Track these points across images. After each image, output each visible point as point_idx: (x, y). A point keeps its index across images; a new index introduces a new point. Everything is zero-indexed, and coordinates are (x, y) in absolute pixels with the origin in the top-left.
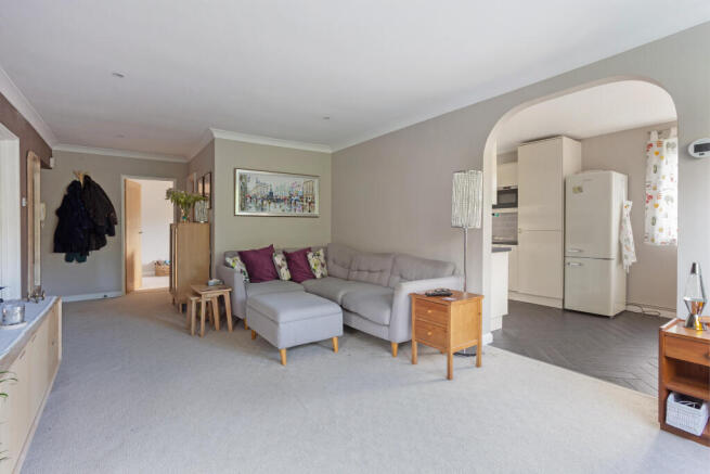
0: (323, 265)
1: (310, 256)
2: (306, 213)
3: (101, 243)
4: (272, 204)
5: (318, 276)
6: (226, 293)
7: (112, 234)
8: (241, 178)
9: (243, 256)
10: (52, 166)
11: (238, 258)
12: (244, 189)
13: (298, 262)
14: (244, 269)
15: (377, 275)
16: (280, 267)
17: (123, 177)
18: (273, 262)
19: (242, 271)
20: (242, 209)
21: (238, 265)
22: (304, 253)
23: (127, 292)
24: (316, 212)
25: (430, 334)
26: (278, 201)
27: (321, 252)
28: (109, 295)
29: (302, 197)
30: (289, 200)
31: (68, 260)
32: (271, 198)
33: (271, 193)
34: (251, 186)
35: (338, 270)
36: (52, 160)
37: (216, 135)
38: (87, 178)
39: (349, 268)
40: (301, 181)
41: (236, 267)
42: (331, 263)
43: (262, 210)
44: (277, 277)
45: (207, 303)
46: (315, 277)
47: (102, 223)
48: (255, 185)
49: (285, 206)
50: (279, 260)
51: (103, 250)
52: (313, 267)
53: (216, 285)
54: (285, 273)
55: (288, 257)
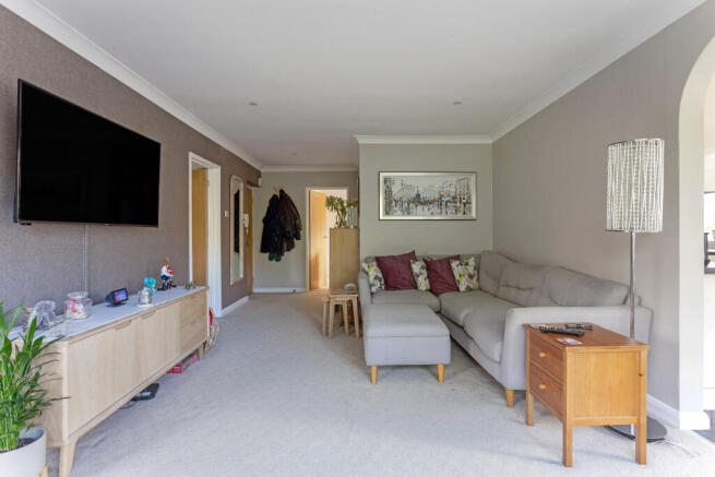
0: (471, 277)
1: (454, 264)
2: (460, 216)
3: (291, 247)
4: (420, 207)
5: (462, 288)
6: (353, 298)
7: (298, 238)
8: (385, 182)
9: (379, 261)
10: (260, 184)
11: (375, 263)
12: (388, 193)
13: (439, 271)
14: (380, 276)
15: (526, 294)
16: (418, 276)
17: (307, 190)
18: (410, 269)
19: (376, 278)
20: (387, 213)
21: (374, 271)
22: (447, 261)
23: (311, 289)
24: (474, 215)
25: (542, 387)
26: (426, 203)
27: (472, 262)
28: (298, 290)
29: (454, 198)
30: (439, 202)
31: (271, 259)
32: (418, 200)
33: (418, 195)
34: (395, 189)
35: (488, 284)
36: (260, 180)
37: (360, 142)
38: (282, 191)
39: (499, 282)
40: (453, 179)
41: (371, 273)
42: (482, 275)
43: (408, 214)
44: (415, 287)
45: (337, 306)
46: (458, 290)
47: (289, 228)
48: (400, 187)
49: (435, 209)
50: (417, 267)
51: (293, 251)
52: (457, 277)
53: (350, 289)
54: (423, 283)
55: (429, 265)
